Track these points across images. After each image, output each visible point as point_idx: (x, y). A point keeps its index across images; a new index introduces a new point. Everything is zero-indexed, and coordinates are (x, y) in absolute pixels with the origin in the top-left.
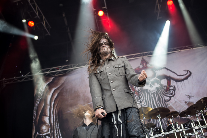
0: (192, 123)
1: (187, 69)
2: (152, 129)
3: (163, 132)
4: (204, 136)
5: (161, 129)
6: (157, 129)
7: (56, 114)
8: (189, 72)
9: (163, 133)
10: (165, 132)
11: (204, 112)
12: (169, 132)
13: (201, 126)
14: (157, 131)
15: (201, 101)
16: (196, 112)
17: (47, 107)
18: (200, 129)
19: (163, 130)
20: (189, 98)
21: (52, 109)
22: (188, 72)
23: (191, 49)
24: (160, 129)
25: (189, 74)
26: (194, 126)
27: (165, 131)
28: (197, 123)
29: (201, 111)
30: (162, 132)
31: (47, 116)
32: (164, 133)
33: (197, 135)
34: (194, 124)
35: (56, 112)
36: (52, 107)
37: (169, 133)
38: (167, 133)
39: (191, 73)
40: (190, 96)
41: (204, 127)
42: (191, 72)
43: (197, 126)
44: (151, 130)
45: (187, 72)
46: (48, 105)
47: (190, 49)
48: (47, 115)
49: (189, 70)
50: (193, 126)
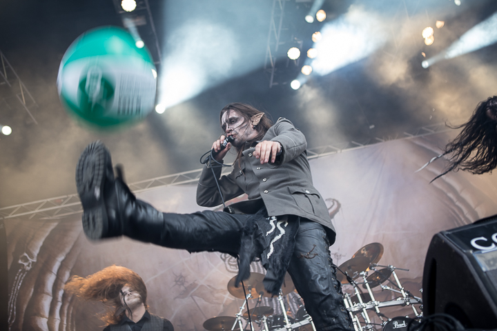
0: (345, 300)
1: (332, 198)
2: (265, 318)
3: (287, 322)
4: (370, 324)
5: (284, 317)
6: (275, 317)
7: (70, 316)
8: (336, 203)
9: (288, 325)
10: (292, 323)
11: (368, 275)
12: (301, 322)
13: (363, 304)
14: (276, 322)
15: (362, 252)
16: (353, 275)
17: (43, 297)
18: (361, 311)
19: (288, 318)
20: (338, 259)
21: (60, 304)
22: (334, 204)
23: (339, 152)
24: (282, 317)
25: (335, 206)
26: (350, 306)
27: (292, 321)
28: (355, 299)
29: (361, 274)
30: (286, 324)
31: (43, 316)
32: (290, 324)
33: (357, 325)
34: (350, 301)
35: (71, 312)
36: (60, 299)
37: (300, 325)
38: (296, 325)
39: (339, 205)
40: (339, 255)
41: (368, 306)
42: (340, 202)
43: (355, 305)
44: (265, 321)
45: (332, 203)
46: (48, 294)
47: (336, 151)
48: (42, 313)
49: (337, 199)
50: (347, 306)
